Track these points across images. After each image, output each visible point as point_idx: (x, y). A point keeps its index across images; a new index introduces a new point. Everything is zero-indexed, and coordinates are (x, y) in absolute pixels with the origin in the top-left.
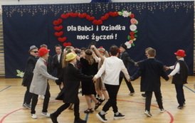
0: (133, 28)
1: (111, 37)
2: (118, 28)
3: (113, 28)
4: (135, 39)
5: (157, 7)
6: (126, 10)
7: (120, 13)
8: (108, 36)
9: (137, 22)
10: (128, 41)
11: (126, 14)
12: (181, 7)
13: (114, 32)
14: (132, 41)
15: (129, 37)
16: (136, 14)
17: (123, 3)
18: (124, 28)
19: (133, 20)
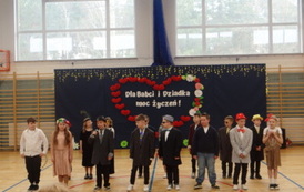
0: (199, 93)
1: (174, 103)
2: (182, 93)
3: (176, 94)
4: (200, 106)
5: (225, 71)
6: (190, 74)
7: (183, 77)
8: (171, 103)
9: (203, 87)
10: (193, 108)
11: (190, 78)
12: (252, 70)
13: (177, 98)
14: (197, 108)
15: (194, 103)
16: (201, 79)
17: (187, 66)
18: (188, 94)
19: (198, 85)
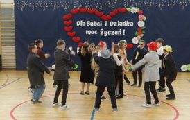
0: (141, 24)
1: (119, 32)
2: (126, 23)
3: (121, 24)
4: (142, 35)
5: (165, 4)
6: (135, 6)
7: (128, 9)
8: (116, 32)
9: (145, 19)
10: (136, 36)
11: (134, 10)
13: (122, 28)
14: (139, 37)
15: (137, 33)
16: (144, 11)
18: (132, 24)
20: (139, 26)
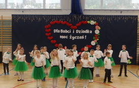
0: (97, 32)
1: (83, 37)
2: (87, 31)
3: (84, 32)
4: (98, 39)
5: (113, 19)
6: (93, 20)
7: (88, 22)
8: (80, 37)
9: (100, 28)
10: (94, 40)
11: (92, 23)
12: (129, 19)
13: (84, 34)
14: (96, 41)
15: (94, 38)
16: (99, 23)
17: (91, 15)
18: (91, 32)
19: (97, 27)
20: (96, 33)
